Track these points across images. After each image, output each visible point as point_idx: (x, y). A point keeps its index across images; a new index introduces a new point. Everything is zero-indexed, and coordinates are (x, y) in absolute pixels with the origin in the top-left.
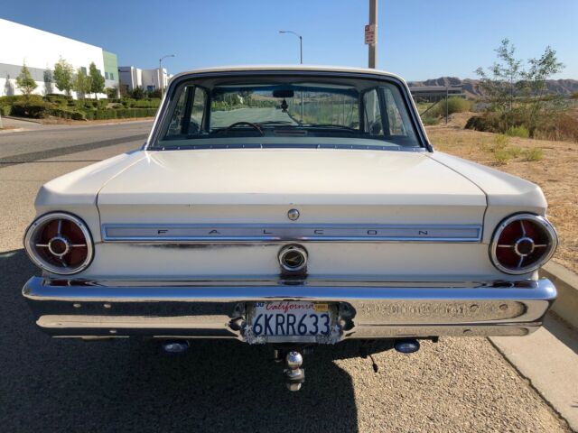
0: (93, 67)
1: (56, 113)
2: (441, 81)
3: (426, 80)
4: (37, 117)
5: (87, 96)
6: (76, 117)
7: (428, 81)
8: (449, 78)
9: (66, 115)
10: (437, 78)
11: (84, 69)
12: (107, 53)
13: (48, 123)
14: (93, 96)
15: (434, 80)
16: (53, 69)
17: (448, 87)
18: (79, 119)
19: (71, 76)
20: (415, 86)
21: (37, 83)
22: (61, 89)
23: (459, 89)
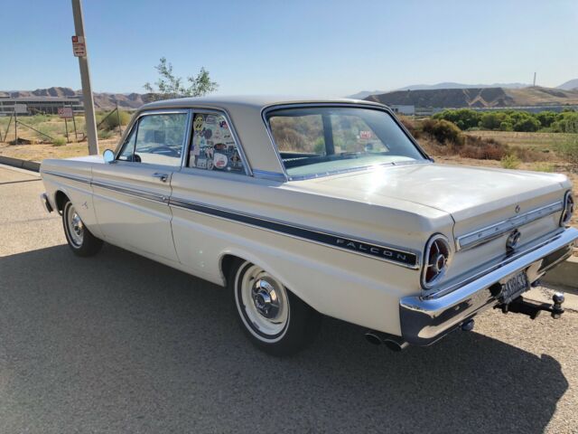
2: (52, 91)
3: (34, 90)
7: (38, 91)
8: (61, 89)
10: (47, 88)
15: (45, 90)
17: (61, 98)
20: (23, 96)
23: (77, 100)
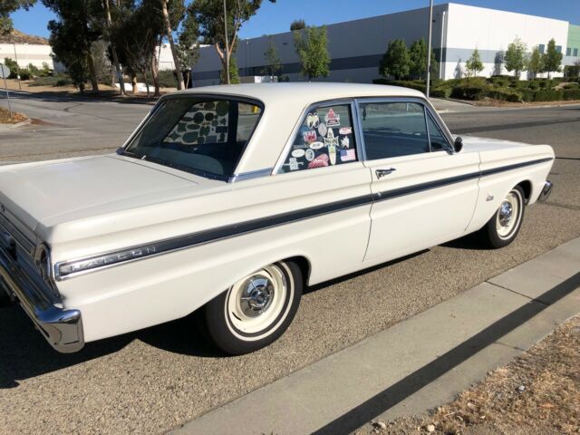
0: (552, 43)
1: (492, 95)
4: (472, 99)
5: (538, 76)
6: (512, 99)
9: (501, 97)
11: (542, 47)
12: (574, 26)
13: (480, 105)
14: (545, 75)
16: (506, 49)
18: (514, 102)
19: (523, 55)
21: (484, 65)
22: (509, 69)
